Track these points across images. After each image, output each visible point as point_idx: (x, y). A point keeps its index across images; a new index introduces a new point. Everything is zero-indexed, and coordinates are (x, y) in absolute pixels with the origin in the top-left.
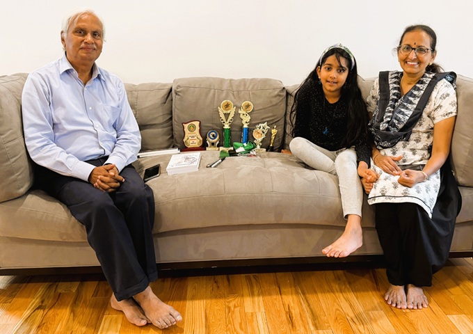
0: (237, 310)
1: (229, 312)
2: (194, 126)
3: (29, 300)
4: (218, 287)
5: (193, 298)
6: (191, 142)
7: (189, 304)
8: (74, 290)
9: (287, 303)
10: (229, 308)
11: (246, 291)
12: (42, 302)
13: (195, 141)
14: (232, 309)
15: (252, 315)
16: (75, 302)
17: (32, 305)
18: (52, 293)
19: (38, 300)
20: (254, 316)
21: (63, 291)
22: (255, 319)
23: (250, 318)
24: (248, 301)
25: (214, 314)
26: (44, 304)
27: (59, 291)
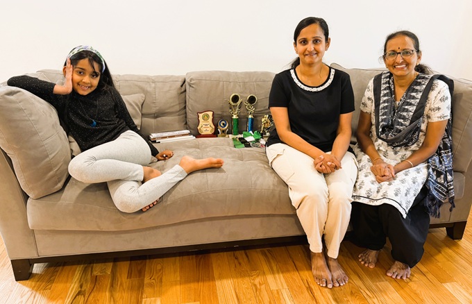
0: (263, 287)
1: (257, 291)
2: (208, 116)
3: (68, 285)
4: (240, 264)
5: (221, 277)
6: (205, 129)
7: (218, 283)
8: (109, 272)
9: (304, 278)
10: (255, 285)
11: (266, 268)
12: (81, 286)
13: (208, 129)
14: (258, 286)
15: (278, 293)
16: (112, 286)
17: (71, 291)
18: (89, 277)
19: (76, 285)
20: (280, 293)
21: (99, 274)
22: (281, 297)
23: (276, 295)
24: (270, 278)
25: (244, 293)
26: (83, 289)
27: (95, 273)
